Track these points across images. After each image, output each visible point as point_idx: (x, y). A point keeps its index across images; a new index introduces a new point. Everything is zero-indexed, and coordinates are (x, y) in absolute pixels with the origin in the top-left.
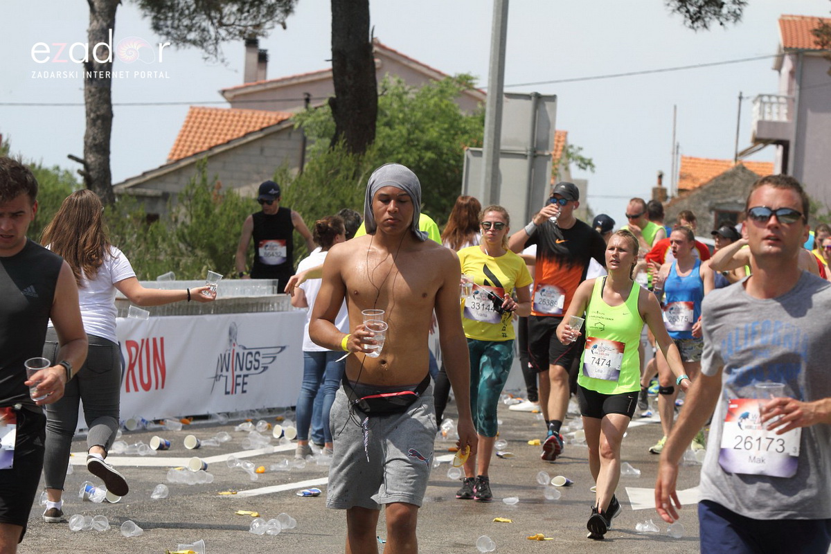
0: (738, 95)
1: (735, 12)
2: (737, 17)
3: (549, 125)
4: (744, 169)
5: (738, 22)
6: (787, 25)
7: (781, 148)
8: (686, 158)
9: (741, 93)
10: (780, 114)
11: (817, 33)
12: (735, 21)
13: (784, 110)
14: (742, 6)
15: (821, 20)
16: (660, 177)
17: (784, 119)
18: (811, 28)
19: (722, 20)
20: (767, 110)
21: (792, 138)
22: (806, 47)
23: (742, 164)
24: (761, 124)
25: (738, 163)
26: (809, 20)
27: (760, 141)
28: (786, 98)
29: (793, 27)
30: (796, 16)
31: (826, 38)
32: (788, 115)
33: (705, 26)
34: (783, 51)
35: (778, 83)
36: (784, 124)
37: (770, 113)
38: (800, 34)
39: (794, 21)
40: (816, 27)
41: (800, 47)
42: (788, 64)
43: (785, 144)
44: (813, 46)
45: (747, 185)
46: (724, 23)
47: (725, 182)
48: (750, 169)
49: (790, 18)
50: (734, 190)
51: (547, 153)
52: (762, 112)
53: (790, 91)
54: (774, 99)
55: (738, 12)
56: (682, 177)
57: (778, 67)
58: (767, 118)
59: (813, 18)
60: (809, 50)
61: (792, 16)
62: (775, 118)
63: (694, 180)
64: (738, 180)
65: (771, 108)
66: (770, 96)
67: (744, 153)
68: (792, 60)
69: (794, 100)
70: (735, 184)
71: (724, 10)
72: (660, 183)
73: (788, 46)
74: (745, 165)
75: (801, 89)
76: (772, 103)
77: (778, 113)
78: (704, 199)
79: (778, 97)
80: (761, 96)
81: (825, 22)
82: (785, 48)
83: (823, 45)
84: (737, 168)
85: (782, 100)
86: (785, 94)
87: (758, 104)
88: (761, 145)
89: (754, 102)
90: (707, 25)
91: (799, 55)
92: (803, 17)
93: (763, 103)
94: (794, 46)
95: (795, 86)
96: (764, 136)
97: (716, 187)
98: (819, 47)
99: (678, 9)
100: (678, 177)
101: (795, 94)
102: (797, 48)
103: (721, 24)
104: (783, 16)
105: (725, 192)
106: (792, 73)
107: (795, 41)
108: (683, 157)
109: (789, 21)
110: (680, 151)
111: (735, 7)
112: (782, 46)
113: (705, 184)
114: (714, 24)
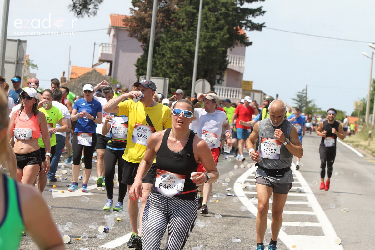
0: (94, 43)
1: (94, 12)
2: (95, 14)
3: (24, 52)
4: (95, 71)
5: (95, 16)
6: (113, 18)
7: (109, 64)
8: (73, 66)
9: (95, 43)
10: (109, 51)
11: (124, 21)
12: (94, 15)
13: (111, 49)
14: (97, 10)
15: (126, 16)
16: (64, 73)
17: (111, 53)
18: (122, 19)
19: (89, 14)
20: (104, 49)
21: (113, 60)
22: (120, 26)
23: (95, 69)
24: (102, 54)
25: (93, 69)
26: (121, 16)
27: (102, 61)
28: (112, 45)
29: (115, 19)
30: (117, 14)
31: (127, 23)
32: (112, 51)
33: (82, 16)
34: (111, 27)
35: (109, 39)
36: (111, 55)
37: (106, 50)
38: (117, 21)
39: (116, 16)
40: (124, 18)
41: (117, 26)
42: (113, 32)
43: (111, 62)
44: (122, 26)
45: (96, 77)
46: (90, 16)
47: (88, 76)
48: (98, 71)
49: (114, 15)
50: (92, 79)
51: (23, 62)
52: (102, 50)
53: (113, 42)
54: (107, 45)
55: (95, 12)
56: (72, 74)
57: (109, 33)
58: (104, 52)
59: (122, 16)
60: (121, 27)
61: (114, 14)
62: (107, 52)
63: (76, 74)
64: (93, 75)
65: (106, 48)
66: (106, 44)
67: (95, 65)
68: (115, 31)
69: (114, 46)
70: (92, 76)
71: (90, 11)
72: (64, 75)
73: (113, 25)
74: (96, 70)
75: (117, 41)
76: (106, 47)
77: (109, 50)
78: (80, 82)
79: (109, 44)
80: (102, 44)
81: (127, 17)
82: (112, 26)
83: (126, 26)
84: (93, 71)
85: (110, 46)
86: (111, 43)
87: (101, 47)
88: (102, 62)
89: (100, 46)
90: (83, 16)
91: (117, 29)
92: (119, 15)
93: (103, 46)
94: (115, 26)
95: (115, 40)
96: (103, 59)
97: (85, 77)
98: (124, 26)
99: (73, 10)
100: (70, 73)
101: (115, 43)
102: (116, 26)
103: (89, 16)
104: (111, 14)
105: (88, 79)
106: (114, 36)
107: (115, 24)
108: (72, 66)
109: (114, 16)
110: (71, 63)
111: (94, 10)
112: (111, 25)
113: (81, 76)
114: (86, 16)
